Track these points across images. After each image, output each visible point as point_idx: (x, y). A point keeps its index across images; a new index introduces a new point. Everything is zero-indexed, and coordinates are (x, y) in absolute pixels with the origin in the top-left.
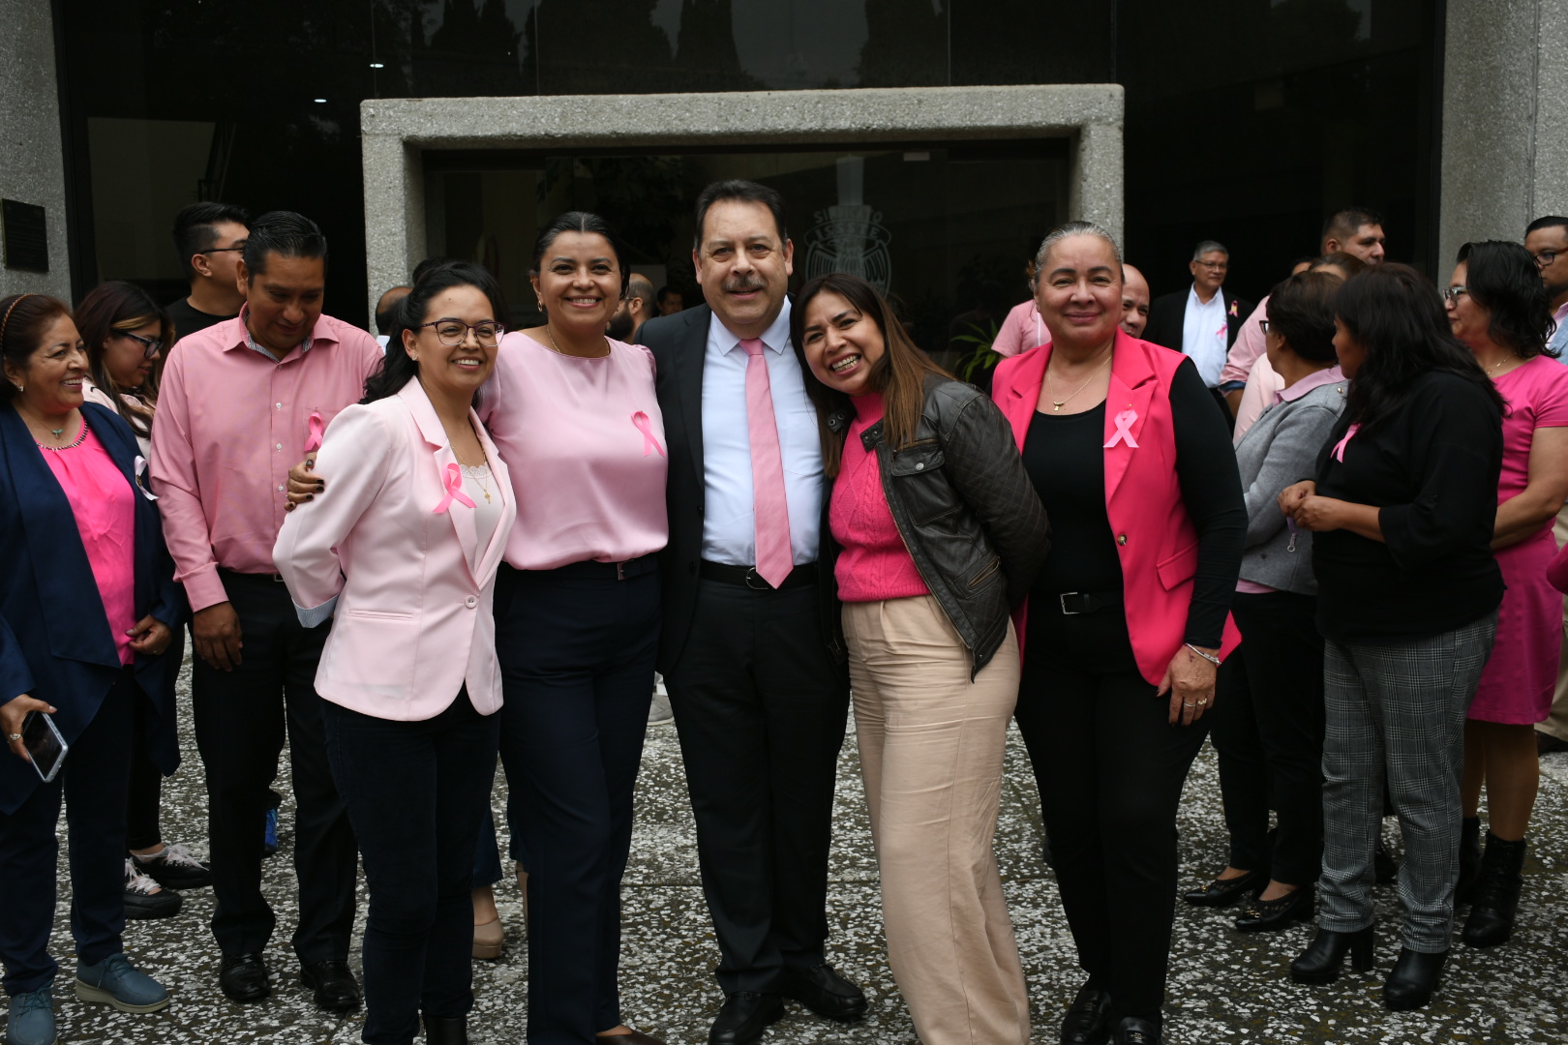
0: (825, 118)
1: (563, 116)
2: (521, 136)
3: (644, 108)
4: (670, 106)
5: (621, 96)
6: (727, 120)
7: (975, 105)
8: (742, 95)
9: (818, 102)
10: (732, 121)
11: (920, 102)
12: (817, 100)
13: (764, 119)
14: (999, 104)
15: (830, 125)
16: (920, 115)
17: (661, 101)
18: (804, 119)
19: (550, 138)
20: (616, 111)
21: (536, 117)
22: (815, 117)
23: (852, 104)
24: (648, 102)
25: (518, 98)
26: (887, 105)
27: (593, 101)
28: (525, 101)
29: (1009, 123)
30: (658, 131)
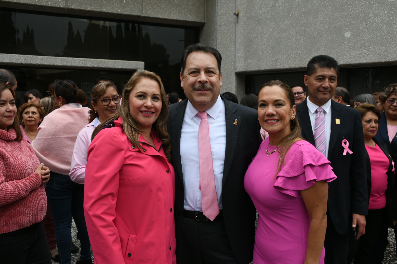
0: (85, 64)
1: (25, 59)
2: (15, 63)
3: (44, 59)
4: (50, 59)
5: (39, 56)
6: (63, 63)
7: (115, 64)
8: (67, 58)
9: (83, 61)
10: (64, 63)
11: (105, 62)
12: (83, 60)
13: (71, 63)
14: (120, 64)
15: (86, 66)
16: (105, 65)
17: (48, 58)
18: (80, 64)
19: (22, 64)
20: (38, 59)
21: (18, 59)
22: (83, 64)
23: (90, 62)
24: (45, 58)
25: (14, 55)
26: (98, 62)
27: (32, 57)
28: (16, 55)
29: (122, 68)
30: (48, 64)
